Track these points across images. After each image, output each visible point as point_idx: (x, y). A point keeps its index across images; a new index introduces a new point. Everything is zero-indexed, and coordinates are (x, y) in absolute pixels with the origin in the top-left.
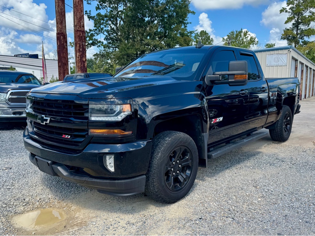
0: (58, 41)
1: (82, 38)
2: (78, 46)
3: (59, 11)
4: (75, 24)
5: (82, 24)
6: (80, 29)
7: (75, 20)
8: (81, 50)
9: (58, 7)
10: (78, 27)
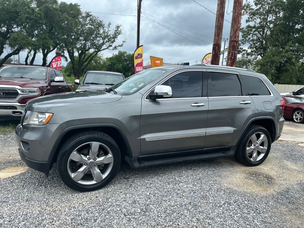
0: (214, 51)
1: (235, 47)
2: (231, 54)
3: (218, 25)
4: (231, 35)
5: (237, 34)
6: (235, 40)
7: (232, 32)
8: (233, 58)
9: (218, 22)
10: (233, 38)
